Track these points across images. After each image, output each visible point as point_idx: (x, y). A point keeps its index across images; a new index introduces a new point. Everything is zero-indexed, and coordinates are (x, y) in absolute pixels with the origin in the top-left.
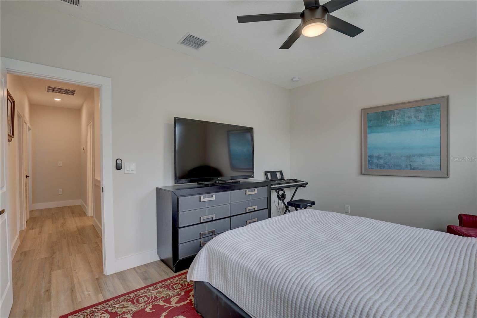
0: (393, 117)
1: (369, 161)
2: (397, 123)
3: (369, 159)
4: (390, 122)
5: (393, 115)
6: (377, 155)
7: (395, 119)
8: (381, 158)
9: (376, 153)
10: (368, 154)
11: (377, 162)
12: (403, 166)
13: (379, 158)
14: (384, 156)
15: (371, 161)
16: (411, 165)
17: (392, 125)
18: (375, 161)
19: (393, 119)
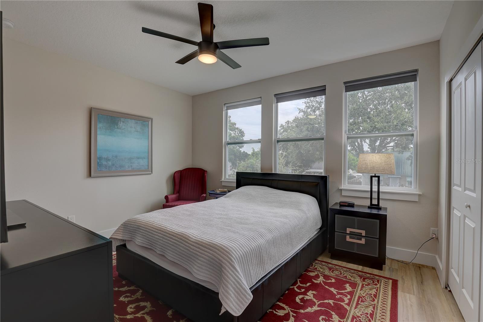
0: (119, 124)
1: (98, 163)
2: (122, 130)
3: (98, 161)
4: (117, 127)
5: (119, 122)
6: (106, 157)
7: (121, 126)
8: (109, 160)
9: (104, 155)
10: (98, 156)
11: (106, 163)
12: (126, 167)
13: (107, 160)
14: (112, 158)
15: (100, 163)
16: (131, 166)
17: (119, 130)
18: (104, 163)
19: (120, 125)
